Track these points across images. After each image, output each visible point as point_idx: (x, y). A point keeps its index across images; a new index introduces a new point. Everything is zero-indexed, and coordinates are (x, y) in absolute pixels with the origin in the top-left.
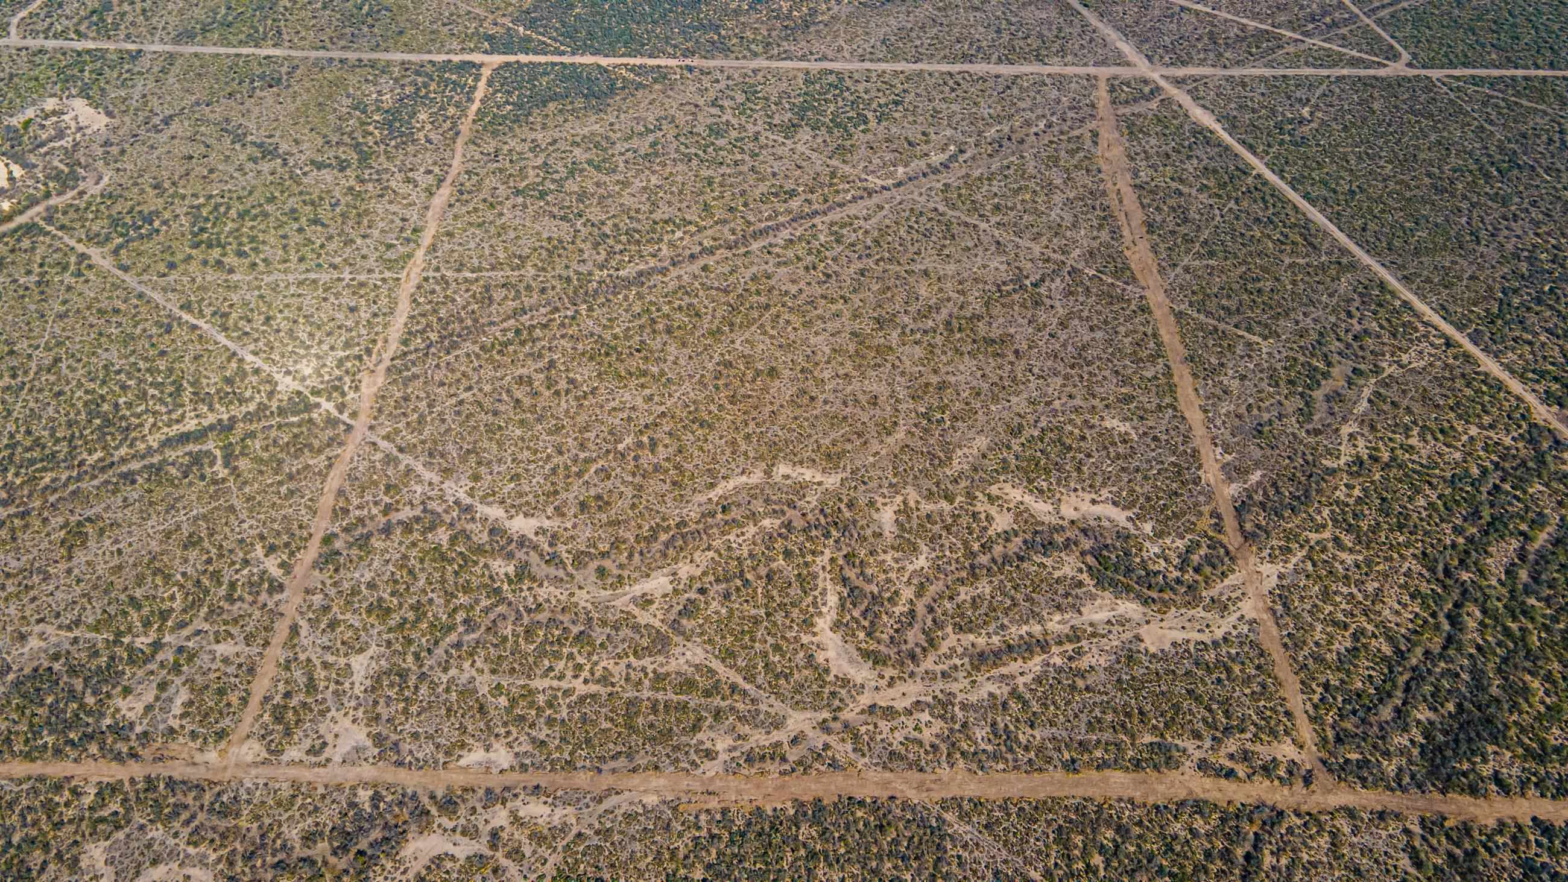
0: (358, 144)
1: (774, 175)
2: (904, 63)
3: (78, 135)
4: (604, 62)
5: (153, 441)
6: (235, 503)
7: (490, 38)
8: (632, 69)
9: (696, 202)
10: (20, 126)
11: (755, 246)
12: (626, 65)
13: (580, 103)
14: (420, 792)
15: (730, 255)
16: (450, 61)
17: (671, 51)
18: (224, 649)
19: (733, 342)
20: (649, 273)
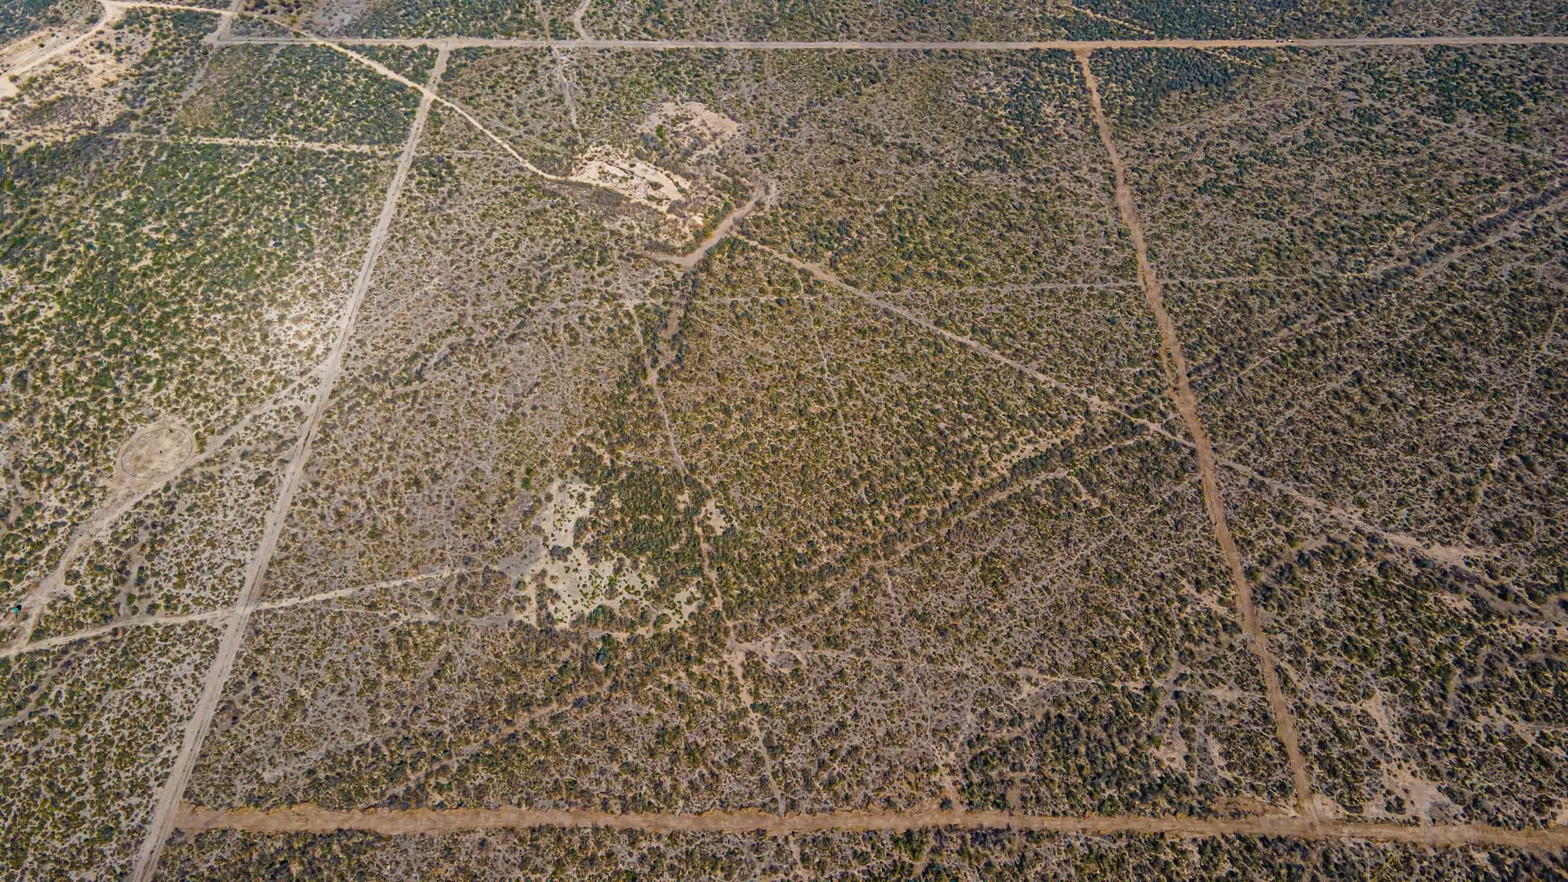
0: (1000, 142)
1: (1460, 162)
2: (1518, 36)
3: (718, 141)
4: (1201, 45)
5: (1002, 467)
6: (1128, 533)
7: (1064, 23)
8: (1233, 52)
9: (1396, 196)
10: (654, 134)
11: (1492, 240)
12: (1225, 48)
13: (1201, 92)
14: (1537, 854)
15: (1470, 251)
16: (1038, 50)
17: (1261, 31)
18: (1219, 693)
19: (1538, 348)
20: (1398, 272)
